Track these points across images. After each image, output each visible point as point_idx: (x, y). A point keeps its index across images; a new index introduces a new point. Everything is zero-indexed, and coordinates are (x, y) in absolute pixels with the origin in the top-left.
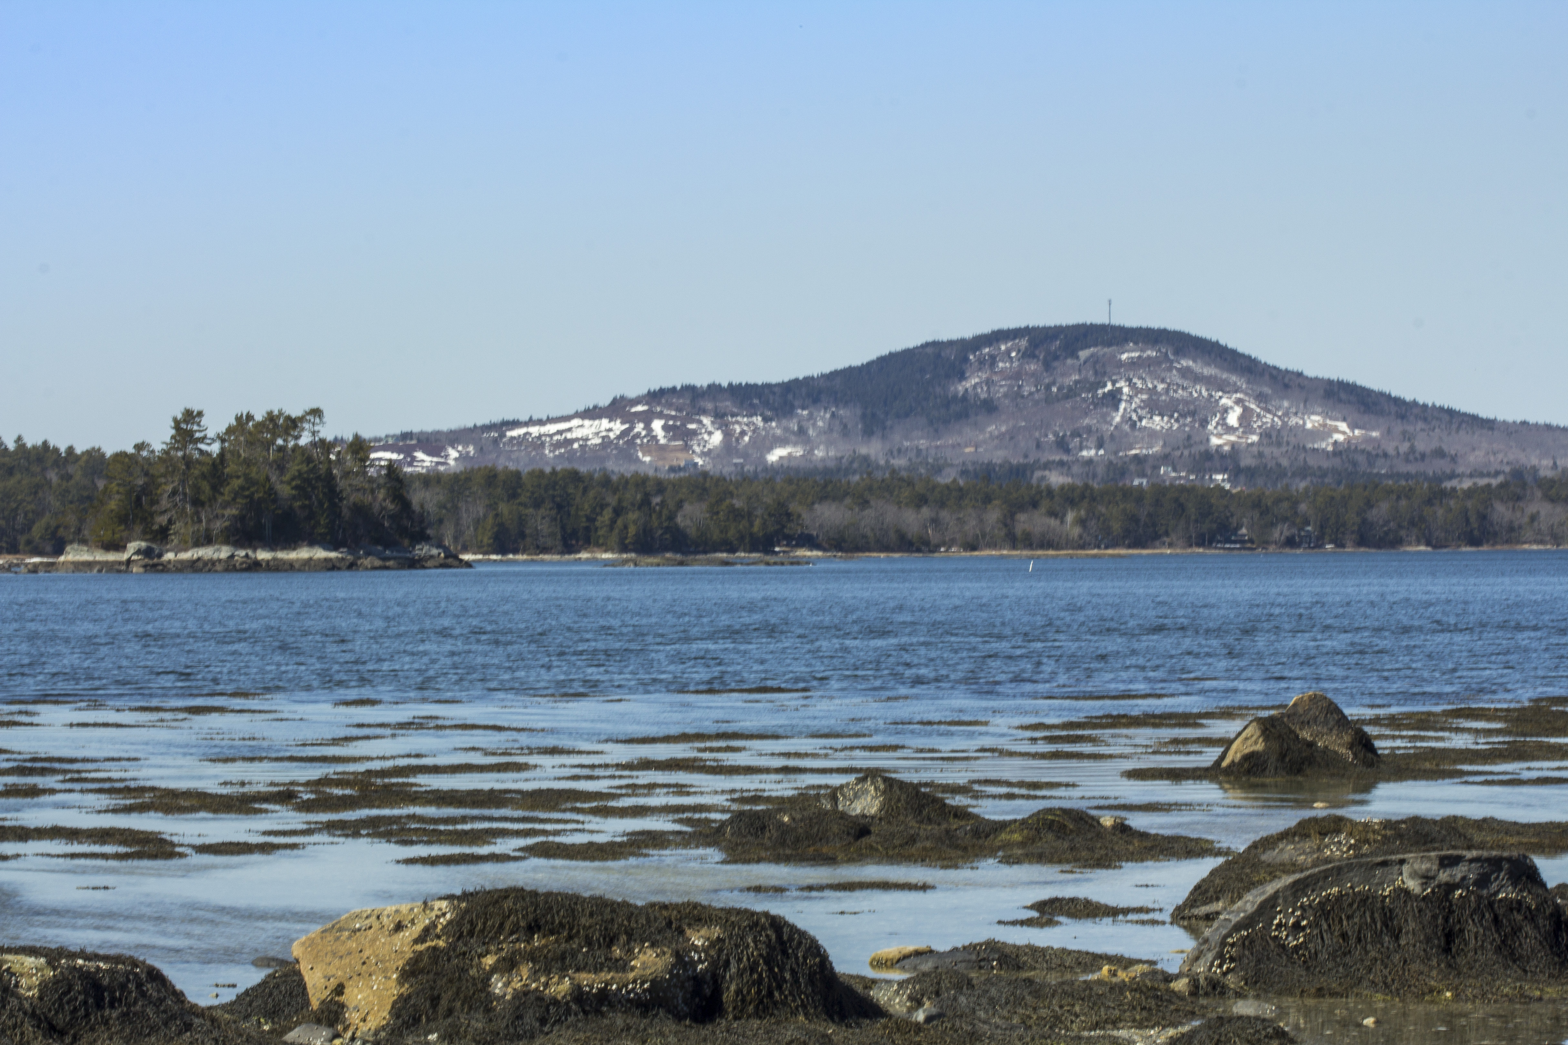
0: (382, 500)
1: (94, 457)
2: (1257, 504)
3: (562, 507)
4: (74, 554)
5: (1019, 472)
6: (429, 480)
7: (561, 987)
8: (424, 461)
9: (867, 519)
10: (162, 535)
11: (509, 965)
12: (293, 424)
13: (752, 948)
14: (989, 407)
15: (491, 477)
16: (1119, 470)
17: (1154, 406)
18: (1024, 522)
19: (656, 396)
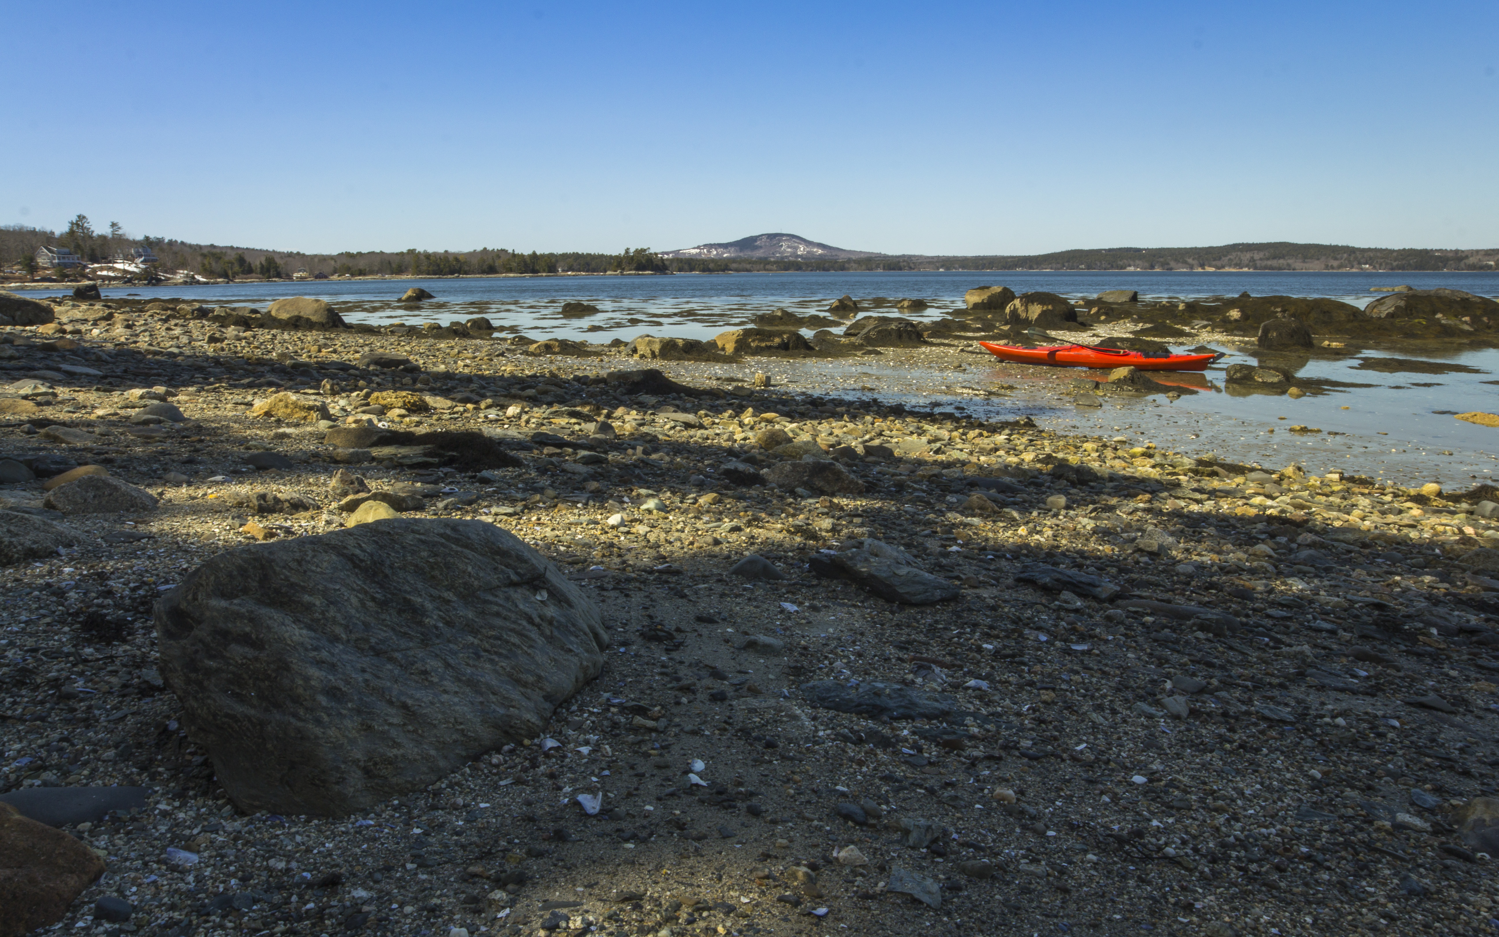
0: (660, 263)
1: (611, 257)
2: (806, 264)
3: (690, 264)
4: (609, 273)
5: (766, 258)
6: (667, 260)
7: (763, 345)
8: (666, 256)
9: (741, 266)
10: (623, 269)
11: (753, 341)
12: (645, 250)
13: (794, 338)
14: (761, 247)
15: (678, 259)
16: (783, 258)
17: (789, 247)
18: (768, 267)
19: (705, 246)
